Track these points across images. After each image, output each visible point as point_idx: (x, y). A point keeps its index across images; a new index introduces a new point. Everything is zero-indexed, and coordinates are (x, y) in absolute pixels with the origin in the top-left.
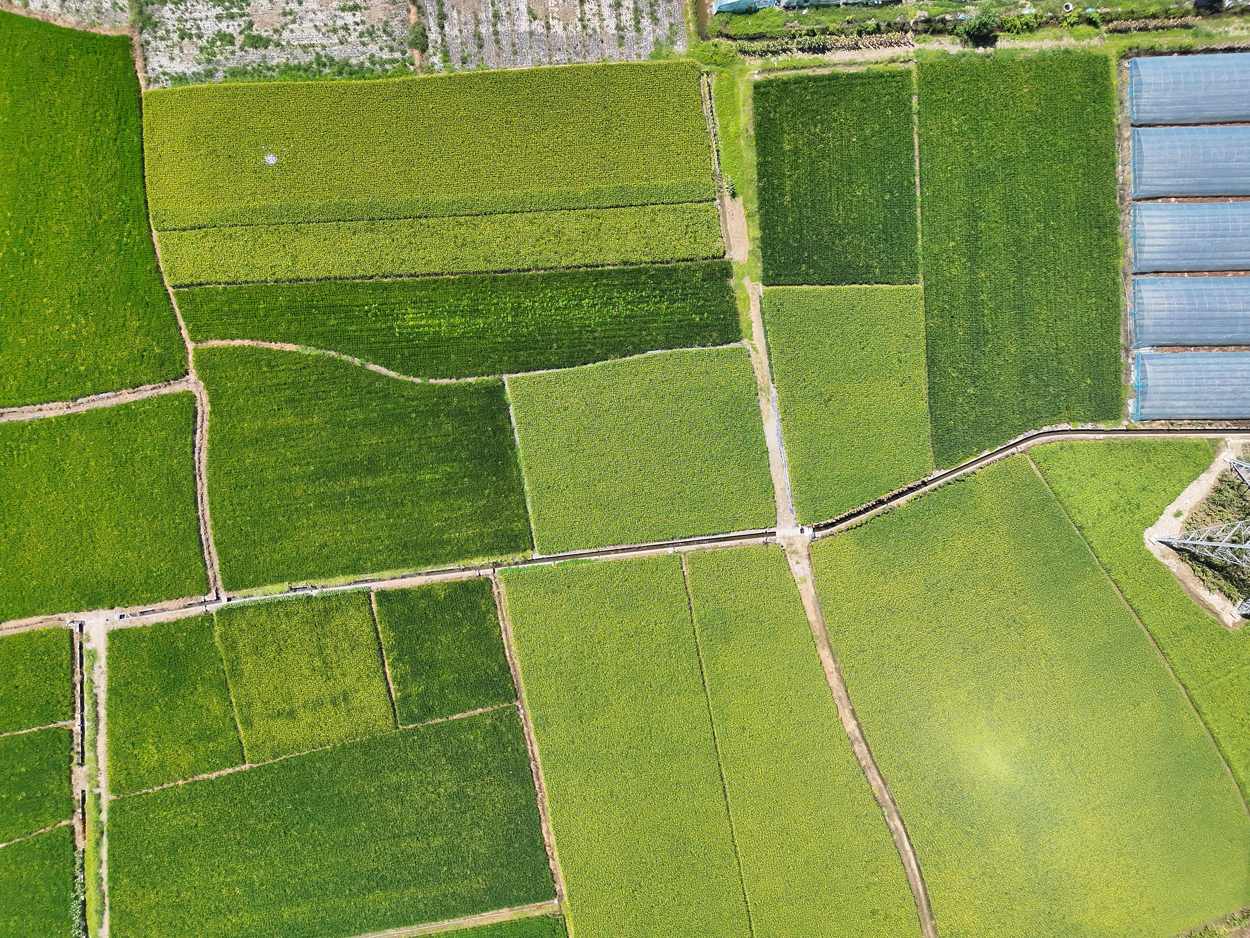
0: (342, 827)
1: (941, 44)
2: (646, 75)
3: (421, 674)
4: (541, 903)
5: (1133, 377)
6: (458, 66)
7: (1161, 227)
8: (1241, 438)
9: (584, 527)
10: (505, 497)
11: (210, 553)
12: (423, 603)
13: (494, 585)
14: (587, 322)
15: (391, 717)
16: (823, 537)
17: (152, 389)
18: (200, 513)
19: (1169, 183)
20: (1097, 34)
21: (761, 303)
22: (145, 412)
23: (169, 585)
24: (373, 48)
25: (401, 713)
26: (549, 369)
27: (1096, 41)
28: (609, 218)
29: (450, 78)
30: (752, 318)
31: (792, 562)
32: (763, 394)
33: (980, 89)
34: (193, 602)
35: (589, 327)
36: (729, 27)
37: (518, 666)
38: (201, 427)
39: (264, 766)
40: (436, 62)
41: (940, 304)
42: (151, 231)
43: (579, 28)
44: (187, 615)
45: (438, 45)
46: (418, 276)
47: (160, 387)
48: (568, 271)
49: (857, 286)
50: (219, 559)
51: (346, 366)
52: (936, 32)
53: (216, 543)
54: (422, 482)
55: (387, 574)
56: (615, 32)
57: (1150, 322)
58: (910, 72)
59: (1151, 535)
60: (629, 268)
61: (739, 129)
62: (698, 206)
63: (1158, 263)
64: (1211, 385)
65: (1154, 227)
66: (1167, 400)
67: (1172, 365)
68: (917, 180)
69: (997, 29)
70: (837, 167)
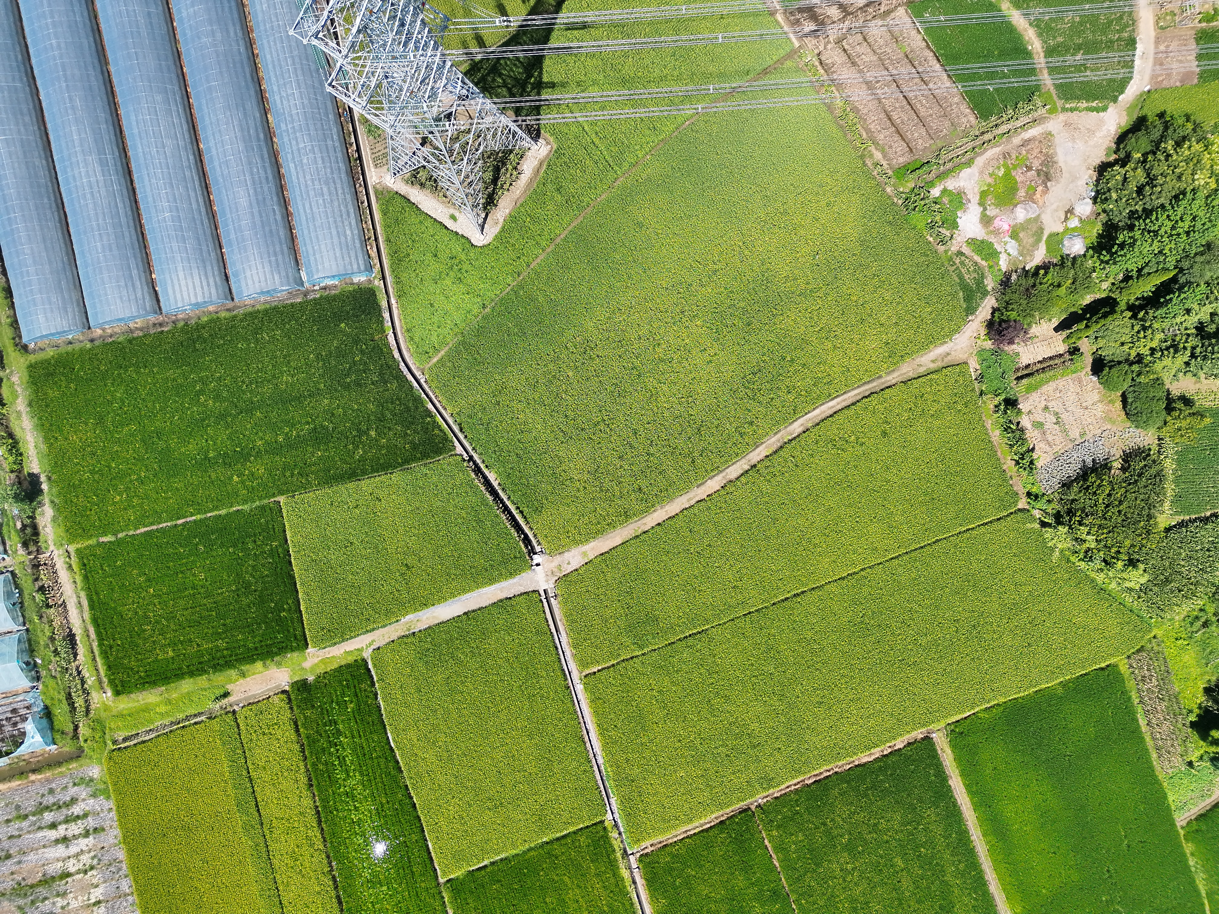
1: (45, 526)
2: (126, 802)
4: (938, 749)
5: (330, 282)
7: (183, 283)
8: (370, 170)
10: (556, 858)
13: (645, 852)
16: (539, 544)
19: (139, 283)
20: (8, 379)
21: (325, 648)
26: (426, 840)
27: (15, 379)
28: (270, 811)
30: (342, 652)
31: (569, 570)
32: (412, 628)
33: (81, 481)
35: (377, 809)
36: (66, 731)
37: (717, 814)
41: (295, 478)
43: (94, 872)
48: (328, 841)
49: (292, 560)
52: (36, 533)
56: (91, 837)
57: (276, 277)
58: (77, 549)
59: (478, 239)
60: (314, 782)
61: (161, 702)
62: (242, 727)
63: (218, 279)
64: (325, 207)
65: (184, 289)
66: (347, 246)
67: (313, 247)
68: (180, 522)
69: (21, 476)
70: (182, 602)
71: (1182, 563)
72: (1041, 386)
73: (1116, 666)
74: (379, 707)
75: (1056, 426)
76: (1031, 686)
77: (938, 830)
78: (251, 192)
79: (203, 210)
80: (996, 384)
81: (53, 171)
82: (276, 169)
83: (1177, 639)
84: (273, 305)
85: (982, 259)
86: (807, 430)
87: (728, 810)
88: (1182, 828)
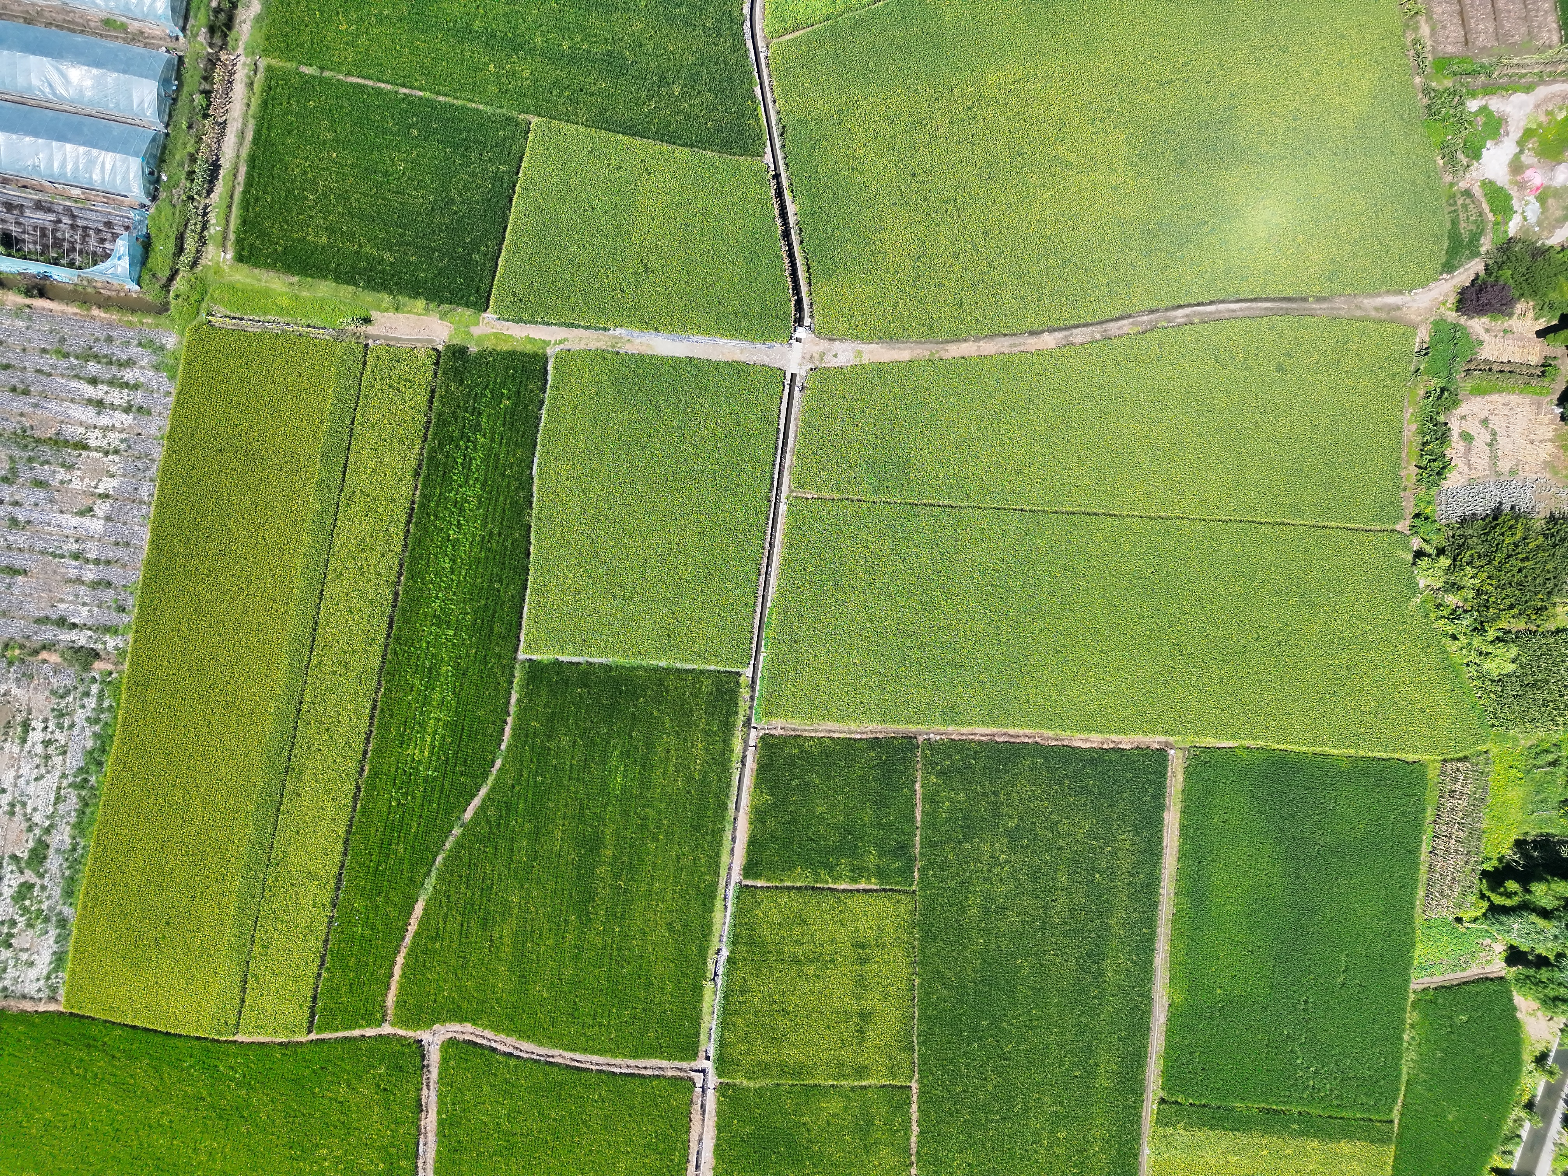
0: (1016, 988)
1: (244, 21)
2: (192, 392)
3: (856, 846)
4: (1169, 769)
6: (126, 619)
9: (730, 606)
10: (667, 691)
11: (645, 1068)
12: (771, 824)
13: (771, 732)
14: (478, 538)
15: (898, 897)
16: (812, 316)
17: (429, 1089)
18: (594, 1067)
21: (507, 320)
22: (454, 1104)
23: (671, 1126)
24: (80, 716)
25: (897, 884)
26: (524, 600)
28: (356, 479)
29: (137, 631)
30: (523, 336)
31: (832, 363)
32: (619, 345)
34: (700, 1103)
35: (484, 537)
36: (159, 275)
37: (875, 726)
38: (490, 1040)
39: (919, 1065)
40: (115, 644)
41: (562, 101)
42: (235, 1041)
43: (117, 458)
44: (714, 1113)
45: (95, 636)
46: (371, 731)
47: (428, 1078)
48: (410, 547)
49: (515, 198)
50: (656, 1058)
51: (459, 845)
52: (229, 23)
53: (634, 1057)
54: (624, 788)
55: (725, 859)
56: (131, 416)
58: (269, 67)
60: (424, 471)
61: (287, 294)
62: (369, 367)
68: (402, 90)
70: (363, 187)
72: (1490, 393)
73: (1424, 766)
74: (539, 419)
75: (1487, 449)
76: (1313, 743)
77: (1126, 862)
80: (1439, 366)
83: (1510, 767)
85: (1491, 211)
86: (1191, 323)
87: (890, 728)
88: (1414, 992)
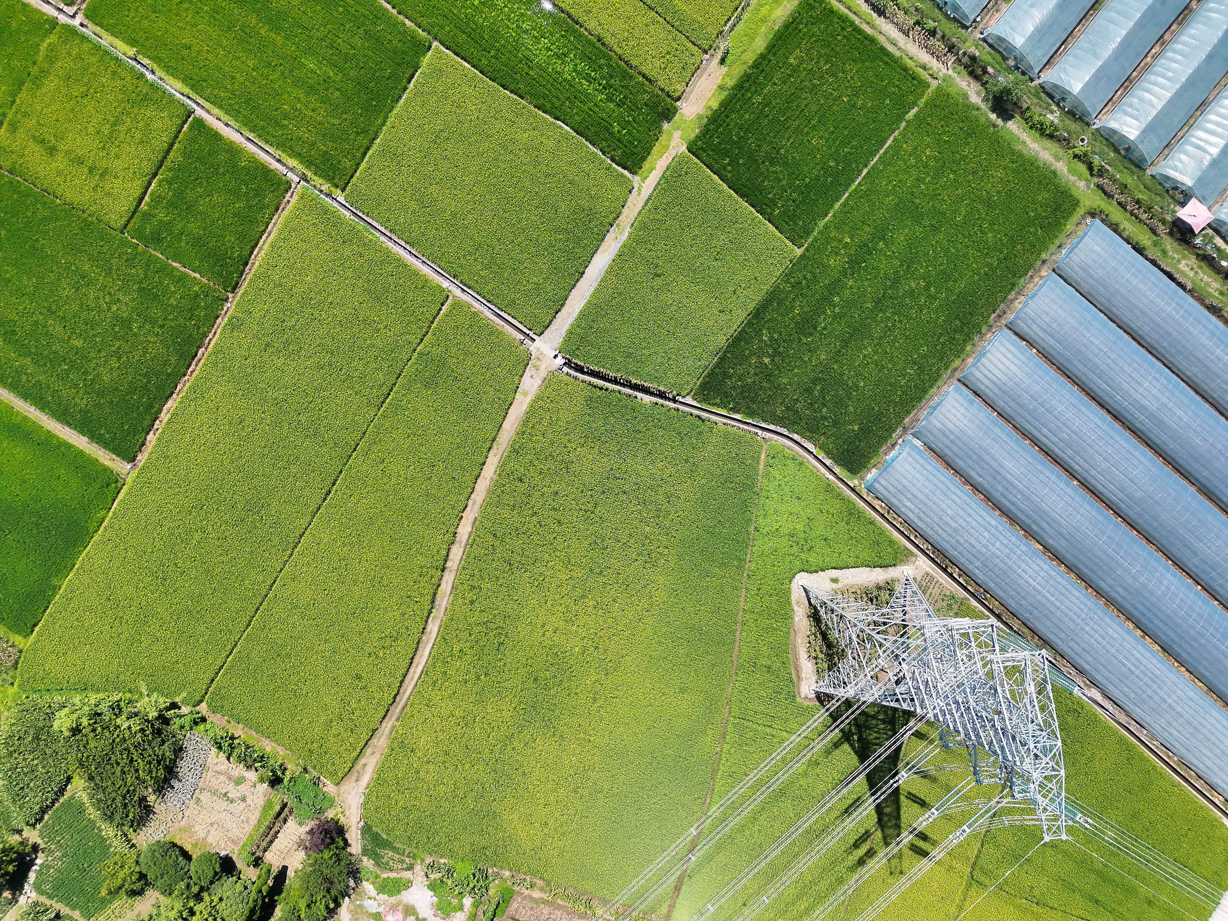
0: (16, 268)
1: (969, 85)
3: (176, 208)
4: (116, 458)
5: (893, 453)
7: (1008, 363)
8: (930, 567)
9: (394, 208)
10: (357, 133)
12: (223, 156)
13: (290, 192)
14: (533, 57)
15: (124, 219)
16: (567, 374)
19: (1042, 336)
20: (1087, 180)
21: (673, 159)
25: (135, 223)
26: (473, 66)
27: (1082, 184)
30: (657, 166)
31: (528, 372)
32: (616, 229)
33: (968, 144)
34: (52, 2)
35: (531, 62)
37: (255, 267)
41: (801, 277)
44: (39, 7)
49: (753, 209)
52: (972, 74)
54: (304, 66)
55: (216, 111)
57: (938, 425)
58: (929, 86)
59: (802, 579)
60: (598, 45)
61: (769, 15)
62: (689, 45)
63: (983, 387)
64: (942, 510)
65: (1003, 359)
66: (901, 493)
67: (927, 470)
68: (865, 171)
69: (1018, 111)
70: (814, 108)
71: (36, 762)
72: (262, 814)
73: (26, 636)
74: (594, 145)
75: (224, 791)
76: (81, 567)
77: (66, 393)
78: (1009, 477)
79: (1036, 433)
80: (300, 787)
81: (1177, 372)
82: (1004, 509)
84: (924, 401)
85: (389, 877)
86: (423, 632)
87: (249, 277)
